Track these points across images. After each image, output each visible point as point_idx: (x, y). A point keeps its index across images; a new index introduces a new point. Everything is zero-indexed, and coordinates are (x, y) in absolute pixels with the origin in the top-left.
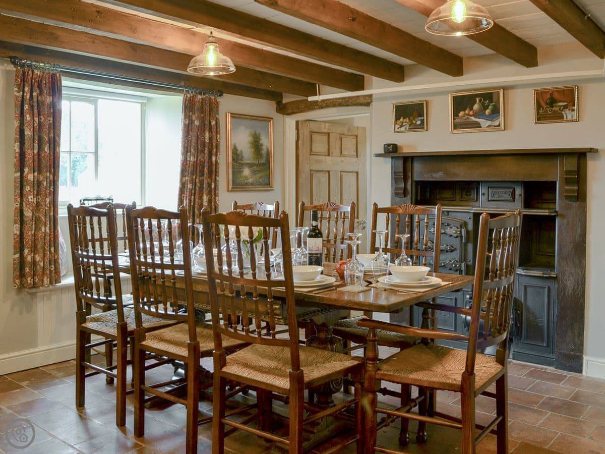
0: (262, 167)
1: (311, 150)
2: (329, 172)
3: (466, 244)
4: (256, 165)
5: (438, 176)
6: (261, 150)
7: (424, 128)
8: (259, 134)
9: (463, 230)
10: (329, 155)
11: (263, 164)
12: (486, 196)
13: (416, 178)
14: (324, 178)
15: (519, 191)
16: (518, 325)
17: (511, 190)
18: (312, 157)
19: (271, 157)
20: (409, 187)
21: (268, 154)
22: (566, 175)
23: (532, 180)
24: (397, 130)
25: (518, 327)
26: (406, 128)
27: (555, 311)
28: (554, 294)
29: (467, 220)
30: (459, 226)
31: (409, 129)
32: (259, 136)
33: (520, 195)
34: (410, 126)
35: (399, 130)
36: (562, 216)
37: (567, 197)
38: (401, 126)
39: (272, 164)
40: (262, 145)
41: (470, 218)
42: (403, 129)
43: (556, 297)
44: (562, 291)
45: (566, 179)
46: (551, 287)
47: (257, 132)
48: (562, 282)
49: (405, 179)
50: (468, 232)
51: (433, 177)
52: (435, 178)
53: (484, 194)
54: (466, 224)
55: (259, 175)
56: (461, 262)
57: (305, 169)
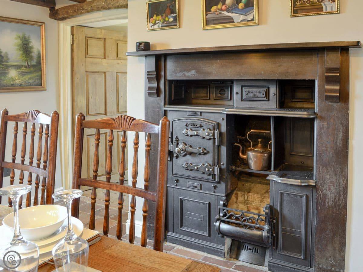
0: (32, 69)
1: (87, 53)
2: (105, 73)
3: (219, 147)
4: (25, 67)
5: (191, 75)
6: (31, 52)
7: (176, 25)
8: (29, 37)
9: (216, 132)
10: (105, 58)
11: (33, 66)
12: (240, 95)
13: (169, 78)
14: (101, 79)
15: (274, 90)
16: (274, 235)
17: (265, 89)
18: (87, 59)
19: (43, 59)
20: (162, 86)
21: (39, 56)
22: (327, 73)
23: (288, 79)
24: (150, 28)
25: (274, 237)
26: (159, 26)
27: (314, 223)
28: (313, 204)
29: (220, 121)
30: (212, 128)
31: (162, 27)
32: (29, 39)
33: (275, 95)
34: (163, 23)
35: (152, 28)
36: (322, 118)
37: (328, 98)
38: (155, 24)
39: (44, 66)
40: (32, 48)
41: (223, 120)
42: (156, 27)
43: (315, 207)
44: (321, 201)
45: (327, 77)
46: (310, 196)
47: (27, 36)
48: (322, 191)
49: (158, 78)
50: (221, 134)
51: (185, 76)
52: (188, 77)
53: (237, 93)
54: (219, 125)
55: (29, 76)
56: (214, 165)
57: (81, 70)
